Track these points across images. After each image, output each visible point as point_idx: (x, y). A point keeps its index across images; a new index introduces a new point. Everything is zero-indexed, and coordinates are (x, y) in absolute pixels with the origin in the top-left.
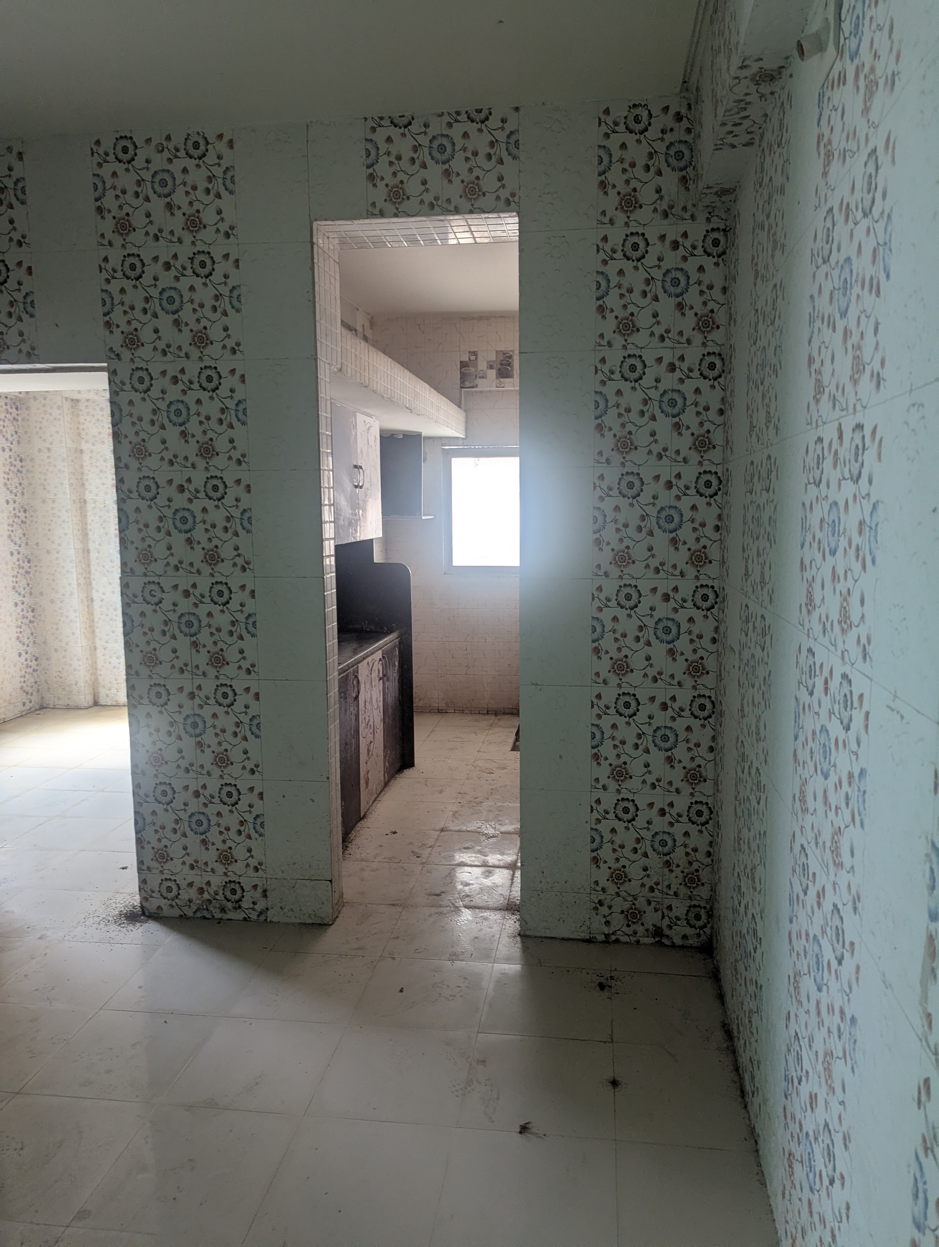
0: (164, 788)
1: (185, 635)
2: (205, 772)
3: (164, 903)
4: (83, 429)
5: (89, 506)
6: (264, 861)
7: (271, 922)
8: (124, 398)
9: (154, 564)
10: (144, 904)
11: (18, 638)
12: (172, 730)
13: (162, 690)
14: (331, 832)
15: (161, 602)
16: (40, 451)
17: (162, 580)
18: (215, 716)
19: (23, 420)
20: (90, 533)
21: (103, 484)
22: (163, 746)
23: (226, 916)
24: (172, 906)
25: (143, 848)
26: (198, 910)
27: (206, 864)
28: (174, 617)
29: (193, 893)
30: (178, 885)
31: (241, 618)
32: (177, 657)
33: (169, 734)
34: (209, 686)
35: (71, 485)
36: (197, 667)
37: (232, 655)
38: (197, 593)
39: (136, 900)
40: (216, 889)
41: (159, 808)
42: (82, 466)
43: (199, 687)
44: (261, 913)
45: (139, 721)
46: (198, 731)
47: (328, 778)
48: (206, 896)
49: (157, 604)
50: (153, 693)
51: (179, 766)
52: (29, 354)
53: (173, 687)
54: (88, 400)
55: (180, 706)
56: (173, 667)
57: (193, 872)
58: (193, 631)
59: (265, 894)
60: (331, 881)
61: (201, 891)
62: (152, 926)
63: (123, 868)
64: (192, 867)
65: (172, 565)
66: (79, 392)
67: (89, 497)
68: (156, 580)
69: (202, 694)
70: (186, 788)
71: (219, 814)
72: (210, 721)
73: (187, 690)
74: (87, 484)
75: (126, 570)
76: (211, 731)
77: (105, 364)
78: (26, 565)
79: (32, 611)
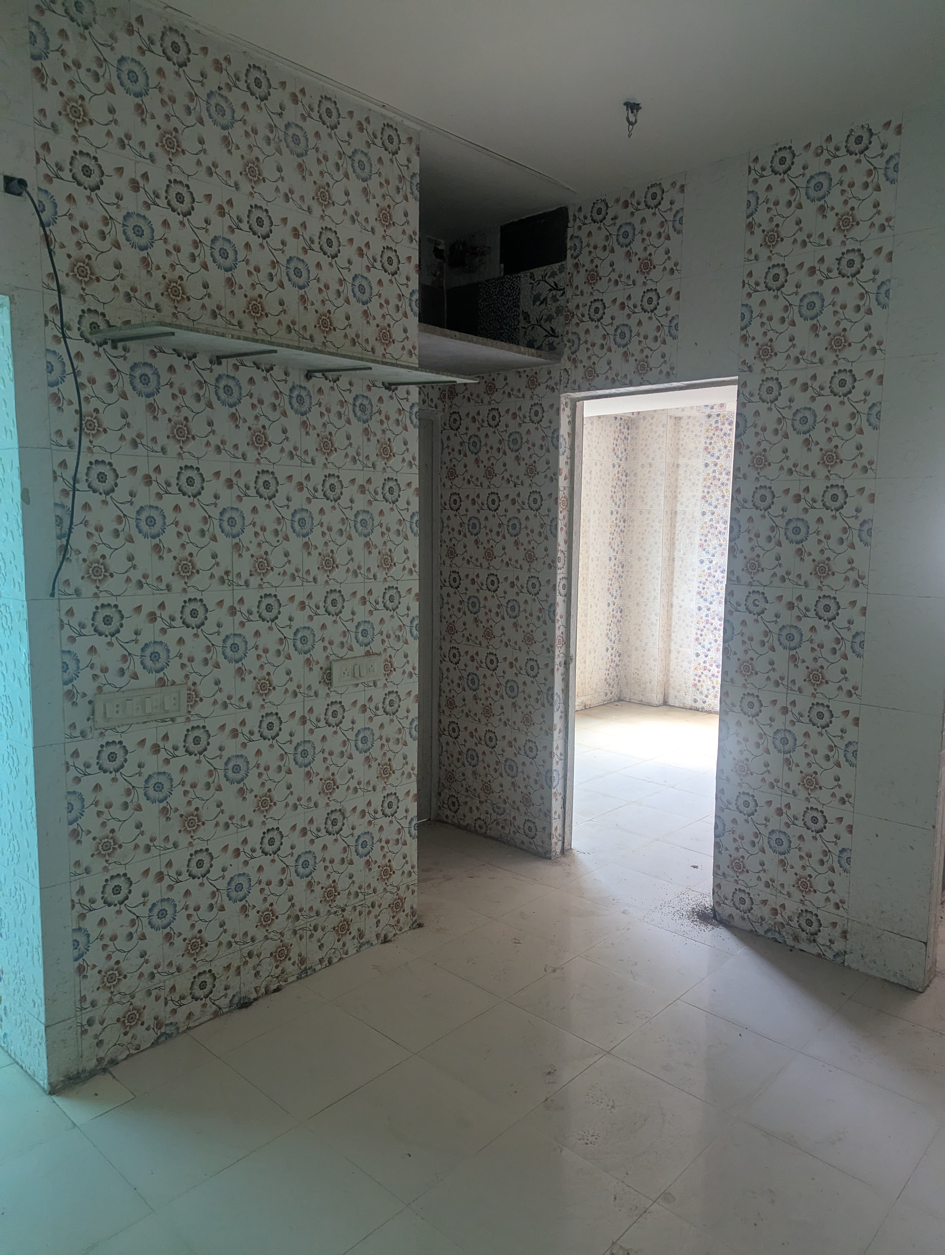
0: (746, 798)
1: (785, 648)
2: (790, 791)
3: (735, 912)
4: (682, 445)
5: (679, 517)
6: (846, 899)
7: (849, 967)
8: (751, 408)
9: (760, 573)
10: (717, 908)
11: (607, 634)
12: (761, 742)
13: (754, 700)
14: (931, 888)
15: (763, 612)
16: (643, 466)
17: (766, 590)
18: (806, 735)
19: (632, 438)
20: (677, 543)
21: (694, 496)
22: (750, 757)
23: (798, 946)
24: (743, 919)
25: (720, 852)
26: (768, 930)
27: (782, 885)
28: (775, 628)
29: (766, 912)
30: (751, 899)
31: (848, 636)
32: (774, 670)
33: (758, 745)
34: (804, 703)
35: (666, 497)
36: (793, 682)
37: (832, 673)
38: (802, 605)
39: (709, 902)
40: (790, 914)
41: (741, 818)
42: (677, 480)
43: (793, 703)
44: (837, 955)
45: (729, 729)
46: (787, 748)
47: (934, 827)
48: (779, 918)
49: (759, 614)
50: (745, 702)
51: (763, 780)
52: (668, 374)
53: (766, 698)
54: (689, 417)
55: (772, 719)
56: (768, 678)
57: (768, 890)
58: (793, 644)
59: (844, 935)
60: (925, 944)
61: (775, 912)
62: (722, 932)
63: (694, 867)
64: (767, 885)
65: (779, 575)
66: (683, 410)
67: (679, 508)
68: (761, 589)
69: (796, 710)
70: (769, 803)
71: (801, 838)
72: (801, 740)
73: (781, 704)
74: (679, 496)
75: (733, 579)
76: (800, 751)
77: (737, 377)
78: (620, 570)
79: (621, 612)
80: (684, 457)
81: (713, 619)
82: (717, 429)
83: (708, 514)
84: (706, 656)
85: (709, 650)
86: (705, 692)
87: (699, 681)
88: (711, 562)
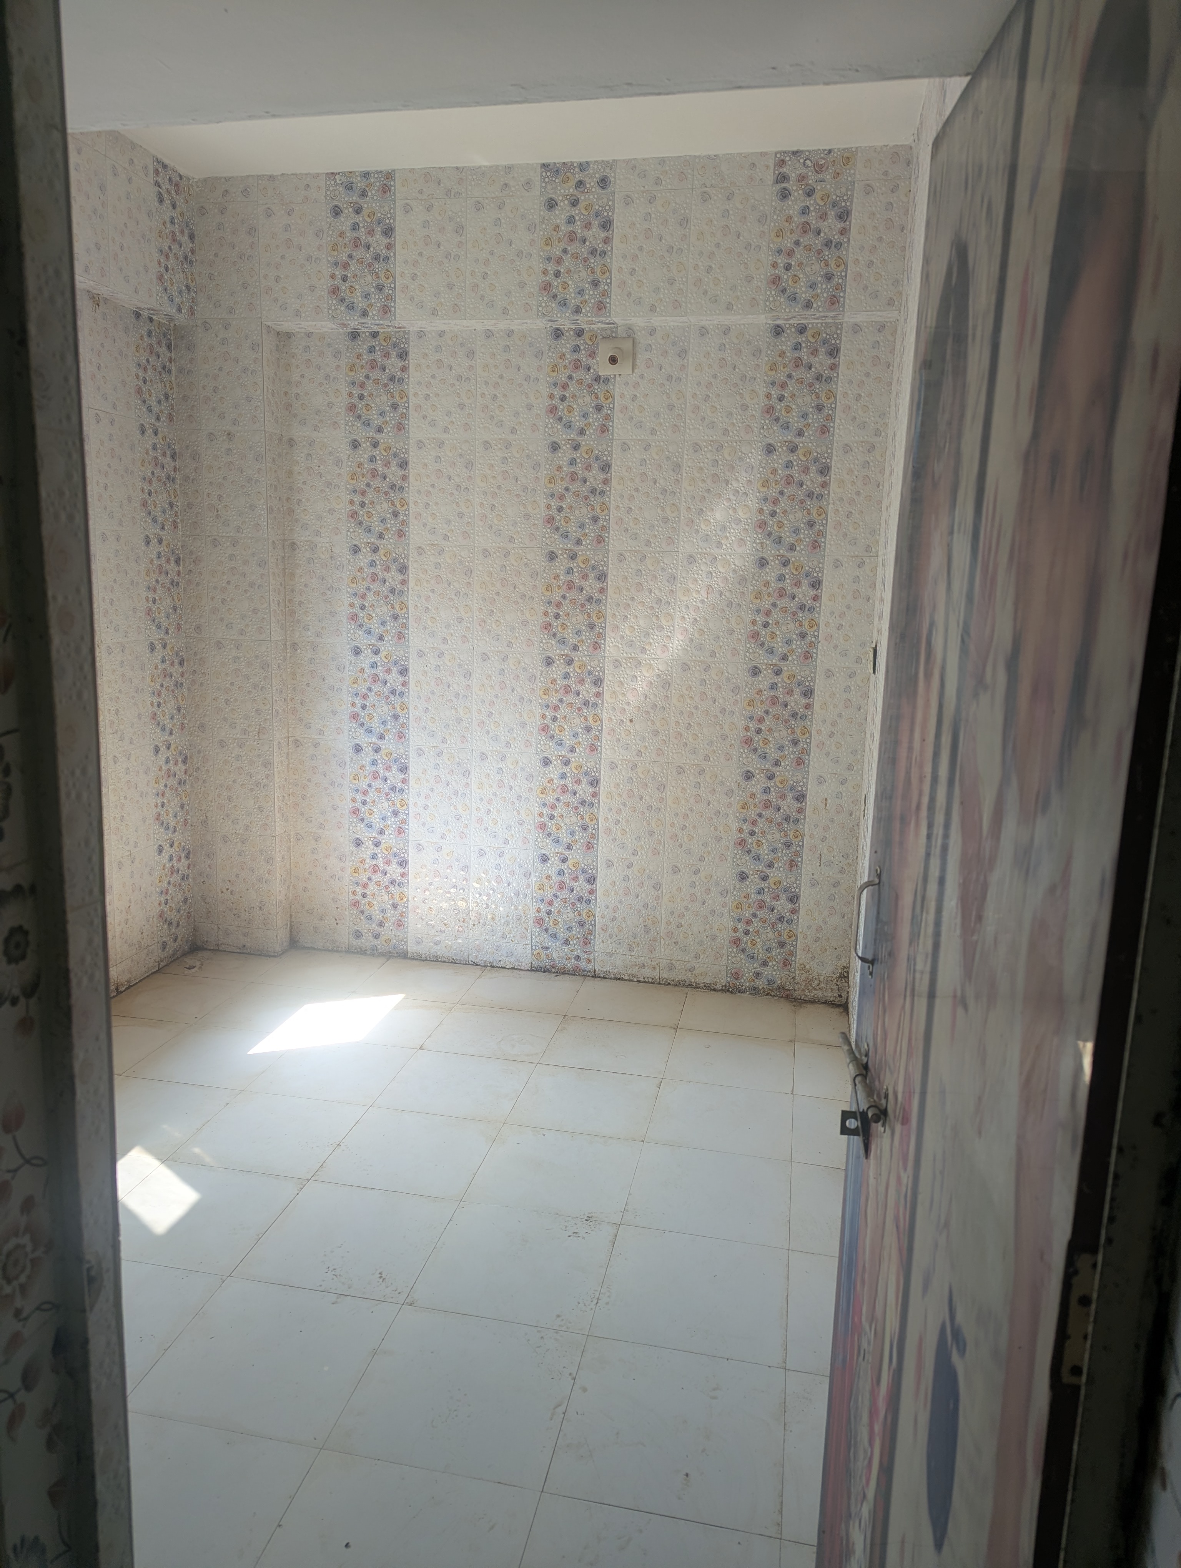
4: (297, 396)
5: (301, 557)
11: (158, 817)
16: (211, 437)
19: (181, 370)
20: (300, 611)
21: (331, 511)
35: (269, 510)
42: (290, 473)
67: (301, 536)
74: (298, 509)
78: (176, 670)
79: (184, 762)
80: (303, 422)
81: (388, 768)
82: (373, 365)
83: (366, 550)
84: (377, 845)
85: (381, 832)
86: (378, 917)
87: (364, 896)
88: (377, 652)
